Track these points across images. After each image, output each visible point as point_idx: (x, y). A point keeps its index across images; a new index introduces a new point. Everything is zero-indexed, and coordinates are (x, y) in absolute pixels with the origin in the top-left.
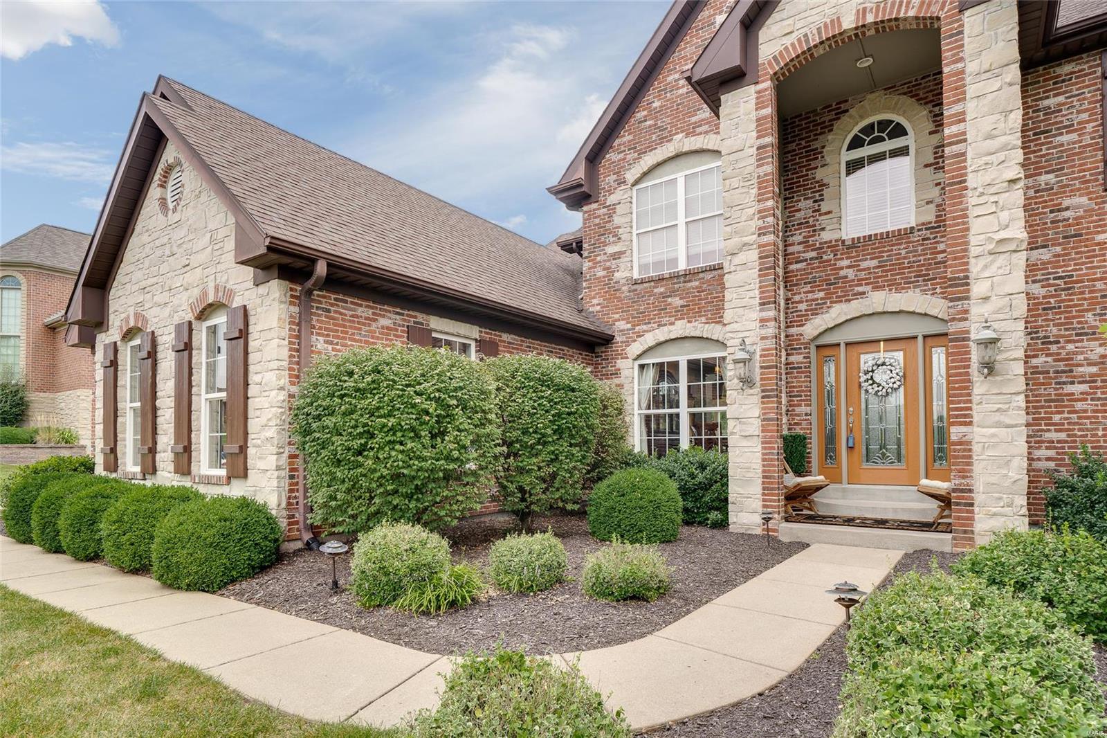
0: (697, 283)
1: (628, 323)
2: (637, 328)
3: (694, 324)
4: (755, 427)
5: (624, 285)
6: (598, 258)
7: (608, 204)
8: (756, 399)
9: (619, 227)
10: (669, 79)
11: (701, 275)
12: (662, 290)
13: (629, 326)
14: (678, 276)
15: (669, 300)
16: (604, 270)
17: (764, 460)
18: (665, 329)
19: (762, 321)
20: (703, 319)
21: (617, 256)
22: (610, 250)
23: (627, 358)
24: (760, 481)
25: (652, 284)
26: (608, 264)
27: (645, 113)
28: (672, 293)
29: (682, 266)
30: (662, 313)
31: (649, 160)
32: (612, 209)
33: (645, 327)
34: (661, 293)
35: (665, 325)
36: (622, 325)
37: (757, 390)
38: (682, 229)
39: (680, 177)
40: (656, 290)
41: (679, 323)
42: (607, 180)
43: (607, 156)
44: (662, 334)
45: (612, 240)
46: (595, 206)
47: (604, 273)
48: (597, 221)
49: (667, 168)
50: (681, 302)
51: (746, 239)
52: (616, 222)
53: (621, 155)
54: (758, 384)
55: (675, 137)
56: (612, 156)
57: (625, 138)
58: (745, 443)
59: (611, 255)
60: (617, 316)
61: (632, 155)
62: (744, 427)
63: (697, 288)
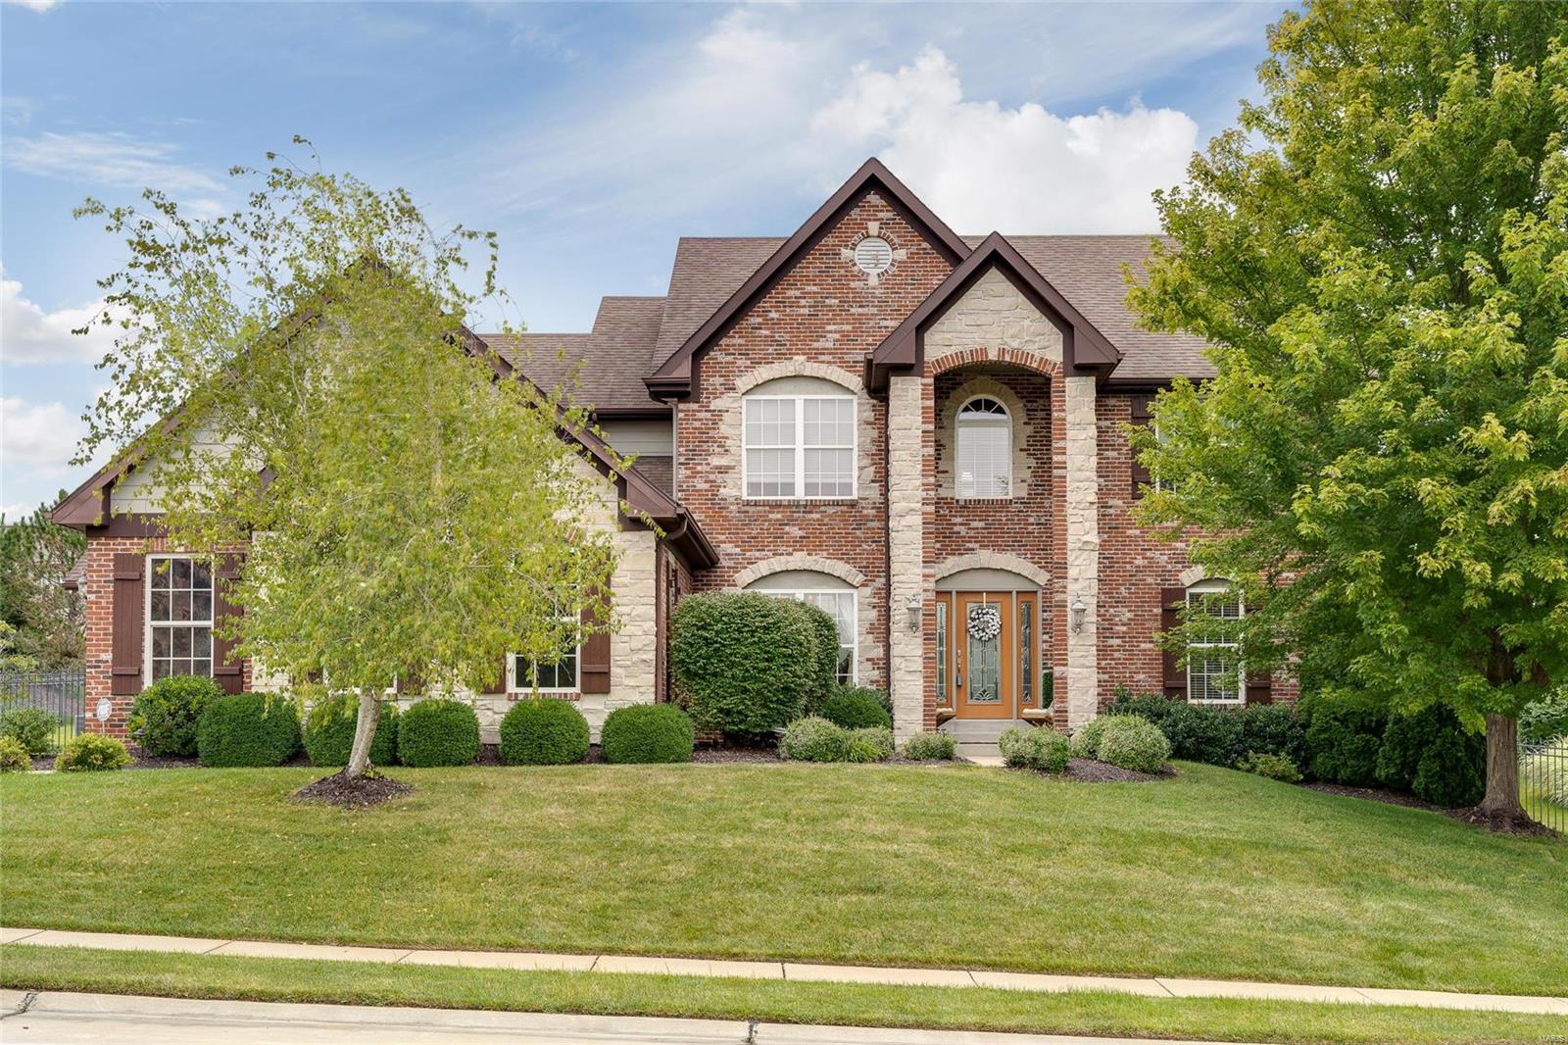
0: (818, 516)
1: (736, 546)
2: (748, 554)
3: (814, 557)
4: (918, 664)
5: (732, 504)
6: (699, 468)
7: (712, 408)
8: (920, 641)
9: (727, 438)
10: (790, 293)
11: (823, 508)
12: (779, 516)
13: (738, 550)
14: (798, 506)
15: (787, 528)
16: (706, 482)
17: (925, 691)
18: (783, 558)
19: (924, 576)
20: (825, 554)
21: (723, 470)
22: (715, 461)
23: (735, 585)
24: (922, 709)
25: (767, 508)
26: (712, 477)
27: (760, 320)
28: (790, 522)
29: (800, 494)
30: (777, 541)
31: (764, 373)
32: (718, 415)
33: (757, 554)
34: (778, 520)
35: (782, 554)
36: (729, 548)
37: (920, 633)
38: (800, 456)
39: (799, 399)
40: (771, 516)
41: (798, 554)
42: (712, 381)
43: (712, 353)
44: (778, 564)
45: (717, 450)
46: (695, 406)
47: (707, 486)
48: (697, 424)
49: (783, 385)
50: (801, 533)
51: (913, 505)
52: (722, 431)
53: (730, 358)
54: (921, 628)
55: (796, 357)
56: (717, 355)
57: (733, 340)
58: (909, 677)
59: (717, 468)
60: (723, 538)
61: (742, 362)
62: (909, 664)
63: (818, 520)
